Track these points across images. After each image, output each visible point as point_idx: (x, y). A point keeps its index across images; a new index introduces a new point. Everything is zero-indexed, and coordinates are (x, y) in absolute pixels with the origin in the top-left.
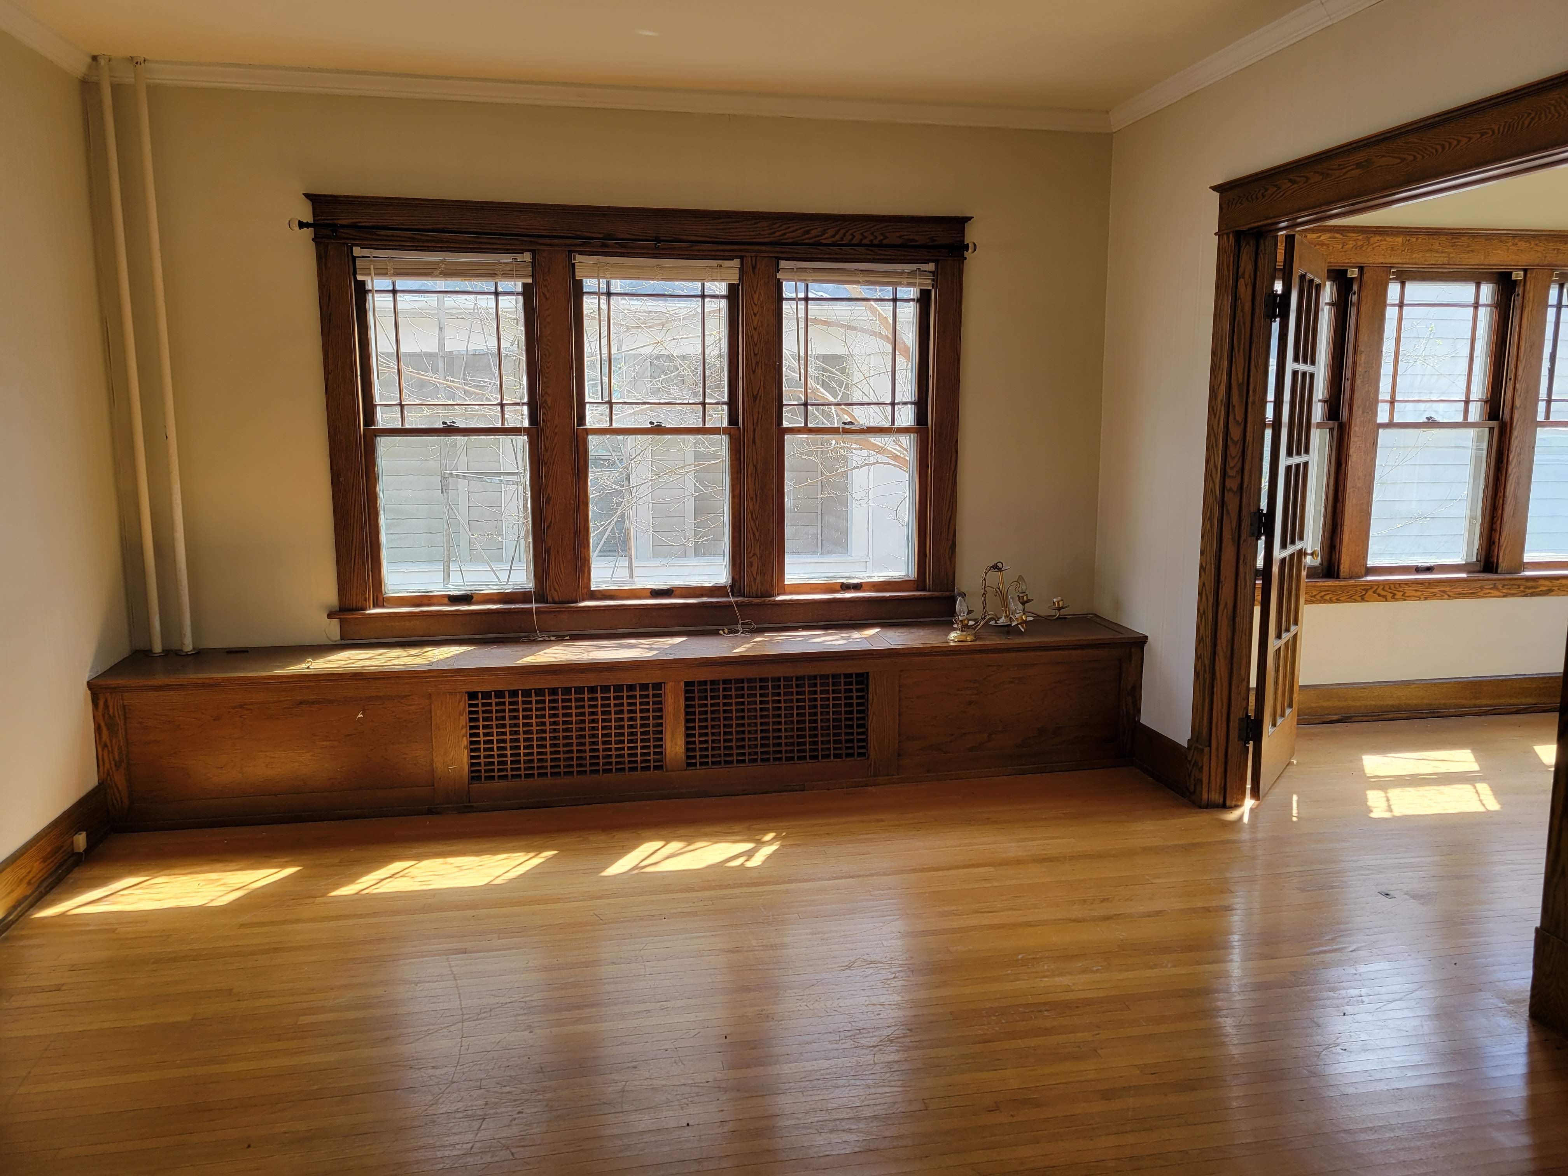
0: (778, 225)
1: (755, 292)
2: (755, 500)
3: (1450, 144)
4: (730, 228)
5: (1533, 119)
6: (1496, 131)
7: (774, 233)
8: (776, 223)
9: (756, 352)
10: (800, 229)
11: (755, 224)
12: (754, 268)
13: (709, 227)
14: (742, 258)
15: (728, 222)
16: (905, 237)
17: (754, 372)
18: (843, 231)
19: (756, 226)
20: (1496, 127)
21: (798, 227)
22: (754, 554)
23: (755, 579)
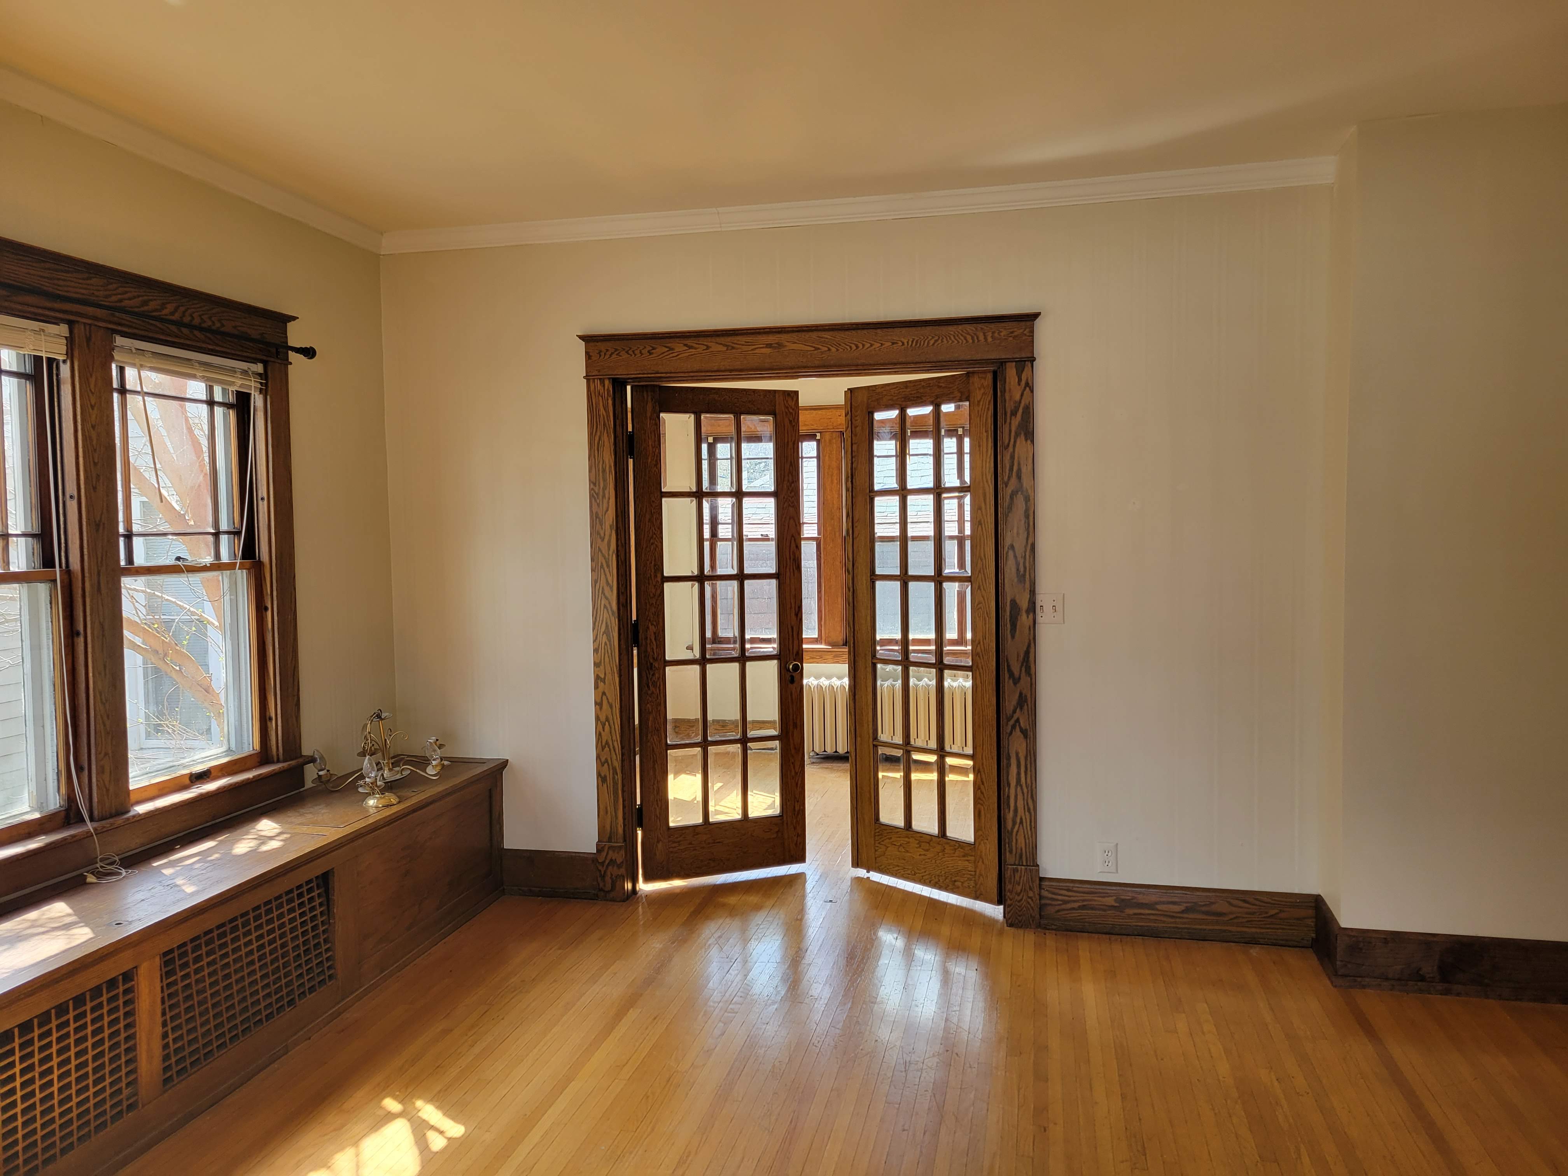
0: (115, 286)
1: (91, 376)
2: (103, 674)
3: (863, 345)
4: (59, 279)
5: (936, 341)
6: (906, 344)
7: (110, 296)
8: (111, 284)
9: (96, 461)
10: (139, 296)
11: (88, 279)
12: (88, 340)
13: (32, 272)
14: (71, 324)
15: (56, 270)
16: (239, 328)
17: (95, 488)
18: (182, 309)
19: (89, 282)
20: (905, 341)
21: (136, 294)
22: (106, 754)
23: (108, 790)
